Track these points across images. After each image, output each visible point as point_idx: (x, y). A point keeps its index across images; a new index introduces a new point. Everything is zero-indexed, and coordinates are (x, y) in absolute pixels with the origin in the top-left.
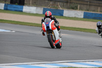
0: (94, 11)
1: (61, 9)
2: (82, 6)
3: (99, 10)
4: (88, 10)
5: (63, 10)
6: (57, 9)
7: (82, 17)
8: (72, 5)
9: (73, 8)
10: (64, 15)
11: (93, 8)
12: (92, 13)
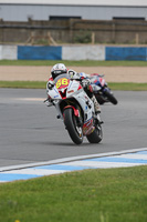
0: (127, 42)
1: (56, 44)
2: (100, 34)
3: (137, 40)
4: (114, 43)
5: (60, 48)
6: (48, 47)
7: (103, 57)
8: (79, 35)
9: (81, 41)
10: (64, 57)
11: (123, 36)
12: (124, 49)
